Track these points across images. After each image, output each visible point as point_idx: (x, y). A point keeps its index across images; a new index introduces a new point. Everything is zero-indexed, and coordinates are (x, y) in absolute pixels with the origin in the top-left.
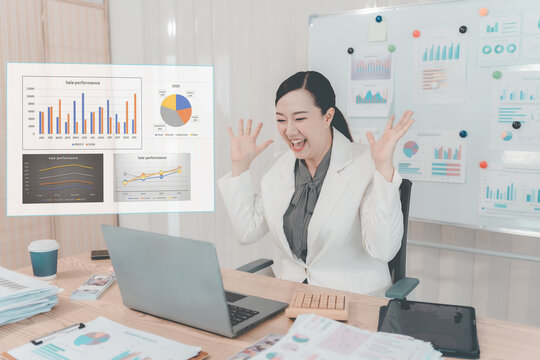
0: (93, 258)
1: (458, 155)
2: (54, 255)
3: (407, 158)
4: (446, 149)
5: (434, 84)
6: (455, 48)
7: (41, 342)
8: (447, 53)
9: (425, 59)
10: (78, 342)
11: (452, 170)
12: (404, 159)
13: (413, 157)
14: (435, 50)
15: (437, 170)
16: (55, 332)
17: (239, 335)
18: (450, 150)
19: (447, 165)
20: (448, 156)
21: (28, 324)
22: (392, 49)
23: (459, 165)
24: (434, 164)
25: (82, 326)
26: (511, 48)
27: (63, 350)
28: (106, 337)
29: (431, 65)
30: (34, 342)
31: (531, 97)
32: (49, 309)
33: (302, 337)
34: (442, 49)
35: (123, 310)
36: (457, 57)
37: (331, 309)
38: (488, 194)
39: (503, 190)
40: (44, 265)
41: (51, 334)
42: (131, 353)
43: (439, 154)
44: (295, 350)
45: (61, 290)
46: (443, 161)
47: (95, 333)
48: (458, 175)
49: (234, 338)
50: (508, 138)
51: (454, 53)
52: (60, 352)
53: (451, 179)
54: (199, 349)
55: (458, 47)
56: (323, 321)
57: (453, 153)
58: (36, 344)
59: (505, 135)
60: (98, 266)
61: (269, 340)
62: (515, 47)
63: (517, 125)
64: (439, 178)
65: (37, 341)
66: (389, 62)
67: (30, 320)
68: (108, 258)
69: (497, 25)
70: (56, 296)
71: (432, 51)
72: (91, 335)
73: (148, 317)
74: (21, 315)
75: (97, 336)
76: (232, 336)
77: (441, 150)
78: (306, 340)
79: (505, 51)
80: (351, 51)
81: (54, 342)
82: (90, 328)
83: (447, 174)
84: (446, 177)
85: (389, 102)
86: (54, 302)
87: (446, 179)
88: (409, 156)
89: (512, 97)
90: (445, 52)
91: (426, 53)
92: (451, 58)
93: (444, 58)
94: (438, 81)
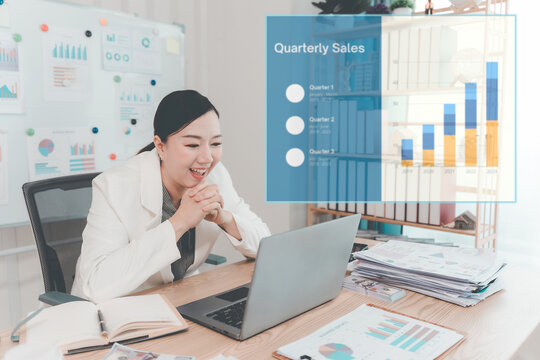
1: (91, 151)
3: (44, 158)
4: (80, 146)
5: (65, 82)
6: (83, 50)
8: (76, 52)
9: (55, 55)
11: (88, 165)
12: (41, 159)
13: (50, 155)
14: (65, 48)
15: (75, 166)
18: (84, 146)
19: (83, 160)
20: (83, 151)
22: (17, 38)
23: (93, 159)
24: (71, 161)
26: (126, 58)
29: (61, 62)
31: (141, 99)
34: (71, 49)
36: (85, 58)
43: (74, 150)
46: (79, 157)
48: (93, 169)
50: (128, 133)
51: (82, 55)
55: (85, 49)
57: (88, 148)
59: (126, 130)
62: (128, 58)
63: (134, 122)
66: (14, 52)
69: (114, 36)
71: (61, 48)
77: (76, 146)
79: (122, 59)
83: (83, 169)
85: (20, 97)
88: (46, 155)
89: (129, 98)
90: (74, 51)
91: (56, 49)
92: (80, 58)
93: (73, 57)
94: (69, 79)
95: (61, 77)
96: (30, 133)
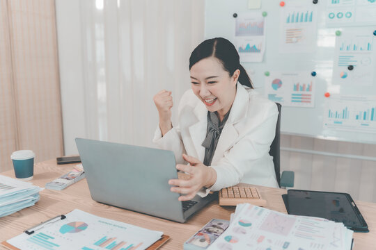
0: (59, 164)
1: (310, 89)
2: (31, 161)
3: (274, 91)
4: (301, 84)
5: (294, 39)
6: (309, 15)
7: (33, 232)
8: (304, 17)
9: (288, 21)
10: (63, 230)
11: (306, 99)
12: (272, 91)
13: (279, 89)
14: (295, 16)
15: (295, 99)
16: (42, 223)
17: (188, 220)
18: (304, 85)
19: (302, 95)
20: (303, 89)
21: (18, 216)
22: (265, 15)
23: (309, 95)
24: (293, 95)
25: (63, 217)
26: (349, 15)
27: (52, 238)
28: (84, 226)
29: (293, 26)
30: (27, 232)
31: (361, 49)
32: (33, 204)
33: (245, 222)
34: (300, 15)
35: (92, 203)
36: (311, 20)
38: (330, 114)
39: (340, 112)
40: (24, 170)
41: (39, 225)
42: (108, 238)
43: (296, 87)
44: (244, 233)
45: (42, 189)
46: (300, 92)
47: (75, 223)
48: (309, 102)
49: (185, 223)
50: (344, 77)
51: (308, 18)
52: (50, 240)
53: (305, 105)
54: (162, 233)
55: (311, 16)
56: (256, 209)
57: (307, 87)
58: (29, 233)
59: (343, 74)
60: (64, 169)
61: (213, 224)
62: (351, 15)
63: (351, 68)
64: (296, 104)
65: (30, 231)
66: (262, 24)
67: (19, 214)
70: (38, 194)
71: (293, 16)
72: (72, 224)
73: (113, 208)
74: (12, 210)
75: (77, 225)
76: (183, 221)
77: (298, 85)
78: (249, 225)
79: (344, 17)
80: (235, 16)
81: (43, 231)
82: (70, 218)
83: (301, 101)
84: (301, 103)
85: (262, 52)
86: (37, 198)
87: (301, 104)
88: (276, 89)
89: (348, 48)
90: (302, 16)
91: (289, 17)
92: (306, 21)
93: (302, 21)
94: (297, 37)
95: (291, 36)
96: (267, 74)
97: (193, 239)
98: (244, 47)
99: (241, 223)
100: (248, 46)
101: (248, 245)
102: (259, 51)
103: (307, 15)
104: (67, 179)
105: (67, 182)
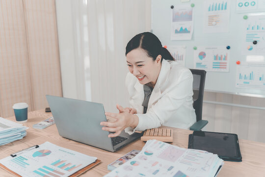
0: (46, 112)
1: (225, 58)
2: (26, 110)
3: (201, 60)
4: (219, 55)
5: (214, 23)
7: (16, 156)
8: (221, 7)
9: (209, 10)
10: (34, 155)
11: (222, 66)
12: (199, 61)
13: (203, 59)
14: (215, 5)
15: (215, 66)
16: (23, 150)
17: (117, 151)
18: (222, 56)
19: (220, 63)
20: (221, 59)
21: (11, 145)
22: (193, 6)
23: (226, 63)
24: (214, 63)
25: (37, 147)
26: (253, 4)
27: (27, 160)
28: (49, 152)
29: (212, 13)
30: (12, 155)
31: (263, 28)
32: (22, 138)
33: (149, 153)
35: (59, 138)
36: (226, 8)
37: (164, 136)
38: (240, 77)
39: (248, 75)
40: (21, 115)
41: (21, 151)
42: (61, 161)
43: (216, 58)
44: (145, 159)
45: (28, 128)
46: (218, 61)
47: (44, 150)
48: (225, 68)
49: (114, 152)
50: (251, 49)
51: (224, 7)
52: (25, 161)
53: (222, 70)
54: (96, 158)
55: (226, 4)
56: (160, 143)
57: (223, 57)
58: (13, 156)
59: (249, 48)
60: (48, 115)
61: (132, 153)
62: (255, 3)
63: (255, 43)
64: (216, 70)
65: (13, 155)
66: (191, 12)
67: (12, 144)
68: (50, 111)
70: (25, 131)
71: (213, 6)
72: (42, 151)
73: (71, 142)
74: (7, 141)
75: (44, 152)
76: (113, 151)
77: (217, 56)
78: (151, 154)
79: (250, 5)
80: (172, 7)
81: (22, 155)
82: (41, 147)
83: (220, 68)
84: (219, 69)
85: (191, 32)
86: (25, 134)
87: (219, 70)
88: (201, 59)
89: (253, 28)
90: (219, 6)
91: (210, 7)
92: (222, 9)
93: (219, 9)
94: (216, 21)
95: (212, 20)
96: (195, 49)
97: (115, 162)
98: (179, 30)
99: (146, 153)
100: (182, 28)
101: (145, 167)
102: (189, 32)
103: (223, 5)
104: (48, 122)
105: (47, 124)
